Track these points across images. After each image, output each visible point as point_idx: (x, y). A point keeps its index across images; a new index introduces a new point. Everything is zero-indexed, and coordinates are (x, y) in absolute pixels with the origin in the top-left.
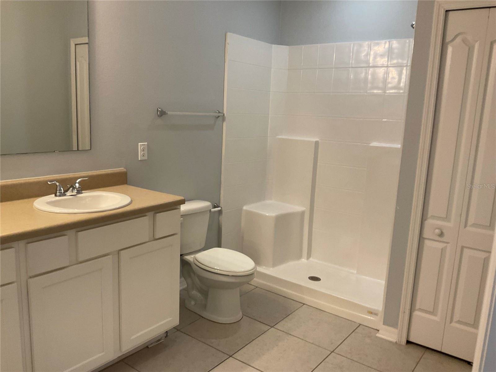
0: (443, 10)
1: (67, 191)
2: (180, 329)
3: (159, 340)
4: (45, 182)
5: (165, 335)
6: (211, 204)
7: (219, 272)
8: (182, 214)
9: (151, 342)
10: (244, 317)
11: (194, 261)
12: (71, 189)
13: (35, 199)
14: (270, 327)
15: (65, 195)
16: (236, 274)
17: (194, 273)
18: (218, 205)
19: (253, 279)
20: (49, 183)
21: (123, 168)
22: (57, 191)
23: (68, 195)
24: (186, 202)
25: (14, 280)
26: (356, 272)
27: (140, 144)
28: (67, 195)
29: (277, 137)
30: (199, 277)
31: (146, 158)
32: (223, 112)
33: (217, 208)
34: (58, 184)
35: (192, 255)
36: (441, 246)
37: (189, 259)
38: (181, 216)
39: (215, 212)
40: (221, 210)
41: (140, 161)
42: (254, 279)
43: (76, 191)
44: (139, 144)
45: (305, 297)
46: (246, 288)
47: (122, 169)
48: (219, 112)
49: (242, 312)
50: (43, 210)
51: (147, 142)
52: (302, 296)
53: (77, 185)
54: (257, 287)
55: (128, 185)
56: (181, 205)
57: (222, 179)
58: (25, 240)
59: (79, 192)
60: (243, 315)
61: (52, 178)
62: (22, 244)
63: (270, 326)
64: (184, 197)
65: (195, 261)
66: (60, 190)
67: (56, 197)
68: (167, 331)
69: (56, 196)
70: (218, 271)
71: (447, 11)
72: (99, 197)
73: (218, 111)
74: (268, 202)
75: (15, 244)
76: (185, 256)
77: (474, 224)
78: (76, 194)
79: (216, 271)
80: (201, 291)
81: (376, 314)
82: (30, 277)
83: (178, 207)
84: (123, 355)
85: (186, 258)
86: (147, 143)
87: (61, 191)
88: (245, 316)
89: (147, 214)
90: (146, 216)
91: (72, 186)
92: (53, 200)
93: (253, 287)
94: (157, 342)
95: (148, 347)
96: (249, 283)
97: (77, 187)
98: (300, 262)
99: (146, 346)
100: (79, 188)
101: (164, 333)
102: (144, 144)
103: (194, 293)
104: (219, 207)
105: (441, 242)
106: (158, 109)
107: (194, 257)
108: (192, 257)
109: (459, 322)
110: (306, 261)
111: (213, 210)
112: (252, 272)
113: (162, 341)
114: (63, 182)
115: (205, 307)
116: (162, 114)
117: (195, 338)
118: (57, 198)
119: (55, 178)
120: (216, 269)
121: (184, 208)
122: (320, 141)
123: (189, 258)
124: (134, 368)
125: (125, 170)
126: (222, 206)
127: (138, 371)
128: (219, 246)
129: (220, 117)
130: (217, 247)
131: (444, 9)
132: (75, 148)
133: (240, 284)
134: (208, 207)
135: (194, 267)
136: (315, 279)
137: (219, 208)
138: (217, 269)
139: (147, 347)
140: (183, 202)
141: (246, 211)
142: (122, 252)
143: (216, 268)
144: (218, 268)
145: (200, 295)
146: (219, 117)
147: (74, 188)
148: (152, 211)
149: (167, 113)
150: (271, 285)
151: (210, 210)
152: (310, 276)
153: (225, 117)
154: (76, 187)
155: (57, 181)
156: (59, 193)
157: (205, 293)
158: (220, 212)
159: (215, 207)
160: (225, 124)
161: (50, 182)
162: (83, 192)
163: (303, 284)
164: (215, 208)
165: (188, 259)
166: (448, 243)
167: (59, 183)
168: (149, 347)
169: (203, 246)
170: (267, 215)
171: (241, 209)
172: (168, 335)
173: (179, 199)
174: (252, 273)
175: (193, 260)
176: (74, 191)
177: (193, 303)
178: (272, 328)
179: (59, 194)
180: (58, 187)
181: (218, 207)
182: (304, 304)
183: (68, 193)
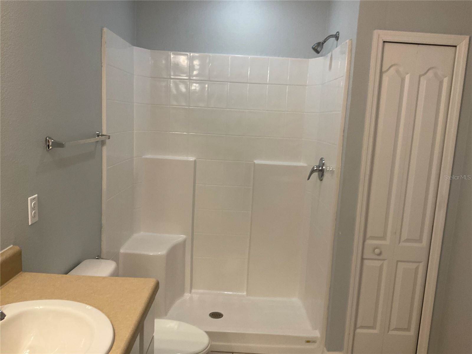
0: (381, 41)
21: (12, 246)
26: (245, 293)
29: (144, 157)
31: (37, 219)
36: (378, 263)
41: (31, 225)
44: (29, 198)
45: (233, 344)
51: (38, 194)
52: (229, 344)
55: (23, 271)
71: (384, 42)
77: (407, 239)
81: (314, 342)
86: (36, 195)
102: (35, 198)
105: (379, 260)
106: (46, 139)
109: (396, 329)
122: (197, 160)
125: (17, 248)
131: (383, 40)
136: (216, 315)
141: (124, 254)
152: (208, 313)
166: (384, 260)
171: (119, 254)
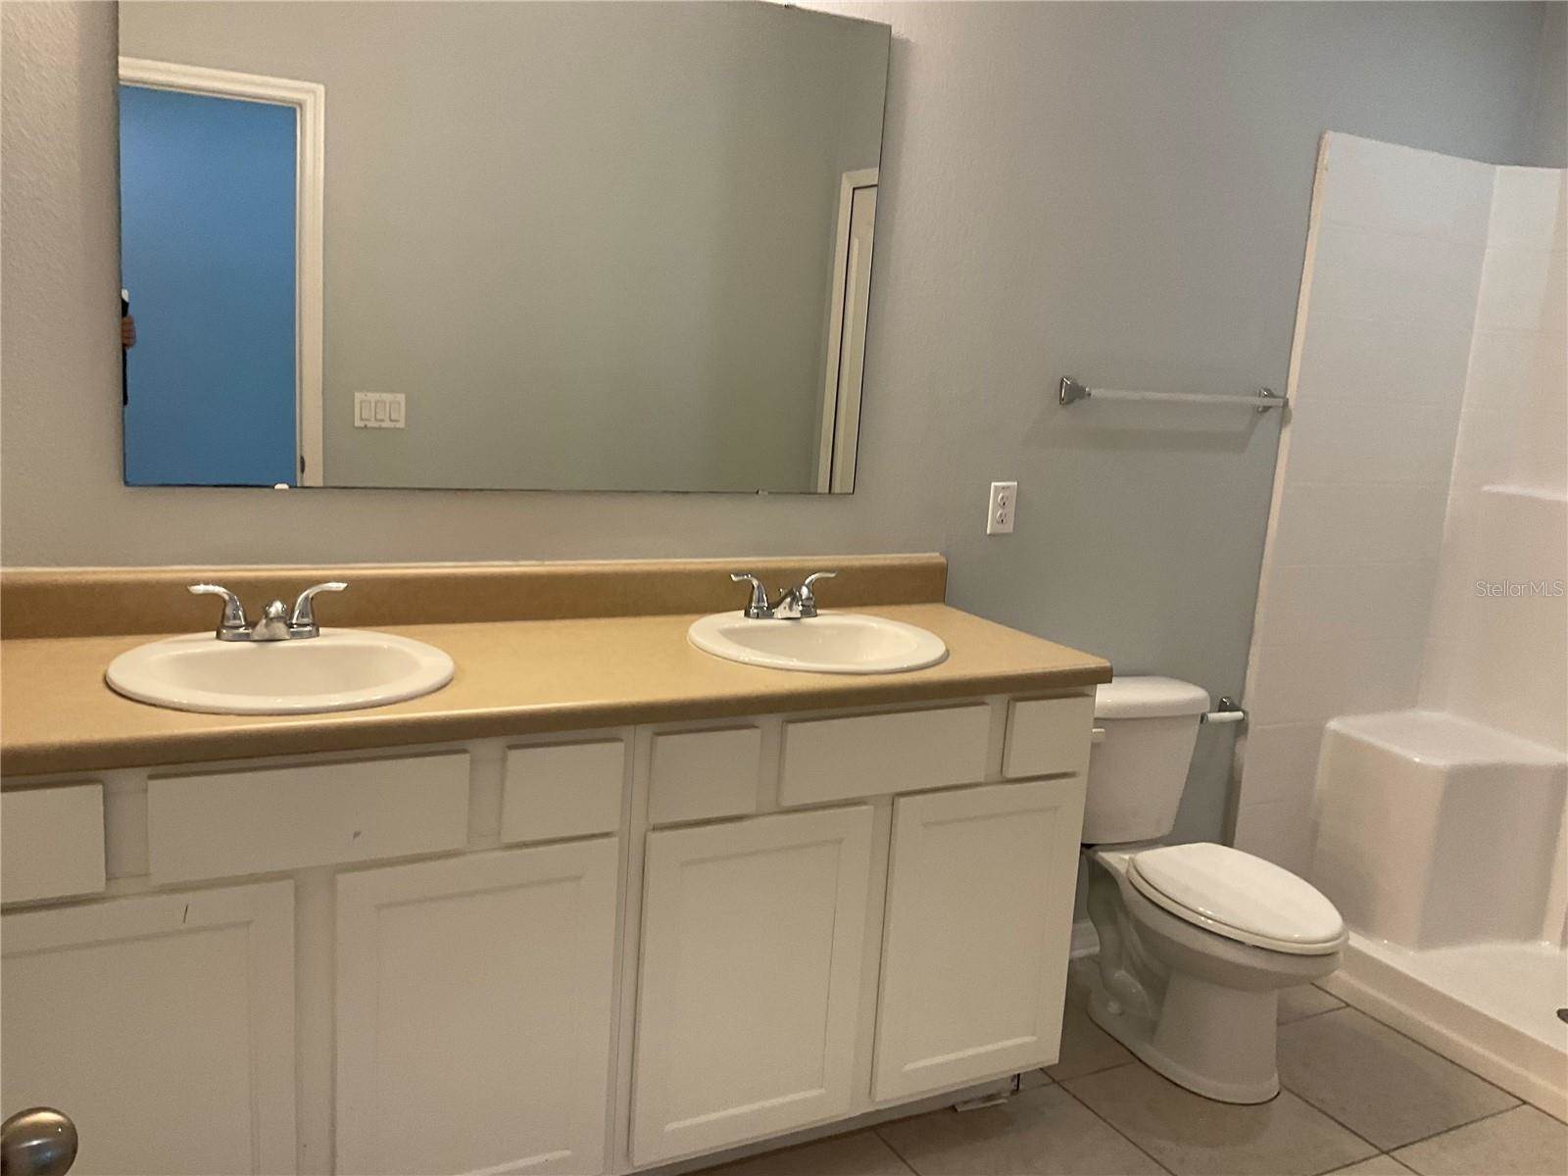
1: (777, 605)
2: (1062, 1081)
3: (990, 1097)
4: (725, 575)
5: (1013, 1086)
6: (1209, 699)
7: (1209, 924)
8: (1097, 714)
9: (968, 1093)
10: (1285, 1094)
11: (1128, 871)
12: (788, 600)
13: (694, 617)
14: (1376, 1152)
15: (771, 616)
16: (1271, 944)
17: (1127, 912)
18: (1236, 702)
19: (1334, 970)
20: (734, 578)
21: (938, 554)
22: (751, 601)
23: (780, 617)
24: (1114, 679)
25: (614, 827)
27: (996, 487)
28: (775, 616)
29: (1486, 488)
30: (1142, 929)
31: (1008, 528)
32: (1285, 394)
33: (1230, 711)
34: (755, 583)
35: (1126, 853)
37: (1116, 865)
38: (1095, 719)
39: (1223, 724)
40: (1243, 719)
41: (990, 535)
42: (1336, 972)
43: (801, 608)
44: (993, 484)
46: (1306, 999)
47: (933, 557)
48: (1271, 395)
49: (1280, 1076)
50: (710, 650)
51: (1018, 482)
52: (1519, 1071)
53: (805, 591)
54: (1348, 1005)
55: (946, 605)
56: (1096, 684)
57: (1259, 619)
58: (652, 725)
59: (807, 612)
60: (1283, 1087)
61: (743, 566)
62: (644, 732)
63: (1379, 1149)
64: (1110, 662)
65: (1132, 870)
66: (760, 600)
67: (746, 619)
68: (1019, 1075)
69: (747, 614)
70: (1210, 922)
72: (859, 629)
73: (1265, 390)
74: (1426, 715)
75: (626, 732)
76: (1102, 851)
78: (799, 616)
79: (1201, 921)
80: (1143, 974)
82: (655, 829)
83: (1087, 689)
84: (878, 1112)
85: (1102, 858)
86: (1016, 484)
87: (761, 604)
88: (1289, 1090)
89: (988, 698)
90: (983, 703)
91: (791, 593)
92: (737, 626)
93: (1332, 1003)
94: (984, 1102)
95: (956, 1110)
96: (1318, 983)
97: (803, 597)
98: (1529, 948)
99: (950, 1104)
100: (808, 599)
101: (1007, 1079)
102: (1008, 487)
103: (1121, 975)
104: (1238, 710)
106: (1062, 380)
107: (1132, 860)
108: (1124, 859)
110: (1557, 951)
111: (1214, 716)
112: (1331, 947)
113: (1001, 1101)
114: (768, 577)
115: (1151, 1030)
116: (1073, 394)
117: (1105, 1121)
118: (752, 622)
119: (753, 566)
120: (1202, 915)
121: (1107, 696)
123: (1116, 860)
124: (904, 1161)
125: (943, 560)
126: (1246, 709)
127: (915, 1172)
128: (1227, 840)
129: (1273, 408)
130: (1214, 842)
132: (823, 487)
133: (1282, 982)
134: (1193, 703)
135: (1129, 894)
137: (1240, 714)
138: (1205, 916)
139: (953, 1108)
140: (1104, 676)
141: (1336, 734)
142: (902, 800)
143: (1201, 909)
144: (1209, 913)
145: (1140, 987)
146: (1266, 409)
147: (795, 599)
148: (1002, 691)
149: (1089, 395)
150: (1403, 1008)
151: (1203, 717)
152: (1561, 1008)
153: (1290, 411)
154: (801, 596)
155: (756, 573)
156: (756, 608)
157: (1158, 987)
158: (1241, 727)
159: (1222, 708)
160: (1286, 436)
161: (736, 575)
162: (818, 611)
163: (1529, 1031)
164: (1225, 711)
165: (1108, 863)
167: (758, 579)
168: (959, 1110)
169: (1166, 829)
170: (1417, 760)
171: (1320, 730)
172: (1021, 1086)
173: (1093, 666)
174: (1329, 952)
175: (1125, 871)
176: (794, 607)
177: (1114, 1007)
178: (1384, 1158)
179: (755, 611)
180: (756, 592)
181: (1233, 708)
182: (1525, 1102)
183: (781, 612)
